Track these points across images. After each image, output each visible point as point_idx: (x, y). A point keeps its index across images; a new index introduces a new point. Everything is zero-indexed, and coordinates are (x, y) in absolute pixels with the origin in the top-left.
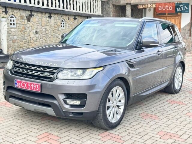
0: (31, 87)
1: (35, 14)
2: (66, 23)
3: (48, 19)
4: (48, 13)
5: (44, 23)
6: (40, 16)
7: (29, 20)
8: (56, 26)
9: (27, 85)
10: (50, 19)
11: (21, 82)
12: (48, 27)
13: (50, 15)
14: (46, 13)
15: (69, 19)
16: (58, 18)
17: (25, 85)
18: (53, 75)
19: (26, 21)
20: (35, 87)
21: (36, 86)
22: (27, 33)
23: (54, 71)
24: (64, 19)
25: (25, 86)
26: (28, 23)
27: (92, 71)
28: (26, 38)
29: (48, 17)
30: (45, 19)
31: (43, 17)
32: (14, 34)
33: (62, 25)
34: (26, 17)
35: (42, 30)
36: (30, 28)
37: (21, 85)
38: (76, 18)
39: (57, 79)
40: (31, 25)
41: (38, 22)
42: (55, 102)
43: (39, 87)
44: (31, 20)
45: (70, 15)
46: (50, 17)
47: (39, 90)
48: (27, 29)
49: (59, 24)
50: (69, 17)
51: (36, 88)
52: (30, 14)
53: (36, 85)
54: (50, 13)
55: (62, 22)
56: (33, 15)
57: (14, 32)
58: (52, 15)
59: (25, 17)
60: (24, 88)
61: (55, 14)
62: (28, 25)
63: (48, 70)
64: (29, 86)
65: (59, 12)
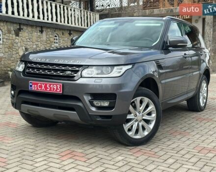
0: (51, 88)
1: (25, 28)
2: (60, 38)
3: (39, 34)
4: (39, 26)
5: (34, 39)
6: (30, 30)
7: (17, 35)
8: (49, 42)
9: (44, 87)
10: (42, 33)
11: (37, 84)
12: (39, 43)
13: (42, 29)
14: (37, 26)
15: (63, 34)
16: (50, 33)
17: (43, 86)
18: (76, 73)
19: (14, 36)
20: (55, 88)
21: (57, 87)
22: (15, 50)
23: (77, 69)
24: (58, 35)
25: (43, 88)
26: (16, 38)
27: (121, 69)
28: (14, 56)
29: (40, 31)
30: (36, 33)
31: (34, 32)
33: (56, 41)
34: (14, 31)
35: (32, 47)
36: (19, 45)
37: (37, 87)
38: (71, 32)
39: (81, 77)
40: (20, 40)
41: (27, 38)
42: (80, 104)
43: (60, 87)
44: (20, 35)
45: (64, 30)
46: (42, 32)
47: (60, 91)
48: (15, 45)
49: (52, 39)
50: (63, 32)
51: (57, 89)
52: (18, 27)
53: (56, 85)
54: (42, 27)
55: (56, 38)
56: (22, 29)
57: (1, 48)
58: (44, 29)
60: (41, 90)
61: (48, 28)
62: (17, 41)
63: (70, 69)
64: (48, 87)
65: (51, 26)
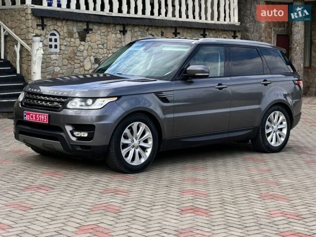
0: (39, 118)
3: (119, 36)
4: (120, 24)
5: (111, 43)
6: (103, 31)
7: (83, 39)
9: (35, 117)
11: (29, 114)
13: (124, 28)
14: (115, 25)
15: (162, 34)
16: (139, 33)
19: (78, 41)
22: (79, 61)
23: (63, 100)
28: (76, 71)
30: (114, 35)
31: (110, 33)
32: (55, 63)
36: (85, 53)
37: (29, 117)
39: (65, 108)
40: (86, 47)
41: (100, 42)
44: (88, 39)
45: (165, 27)
46: (124, 32)
47: (46, 121)
50: (163, 30)
51: (44, 119)
53: (44, 115)
57: (56, 60)
58: (128, 29)
59: (77, 34)
60: (32, 120)
63: (58, 100)
65: (141, 22)
